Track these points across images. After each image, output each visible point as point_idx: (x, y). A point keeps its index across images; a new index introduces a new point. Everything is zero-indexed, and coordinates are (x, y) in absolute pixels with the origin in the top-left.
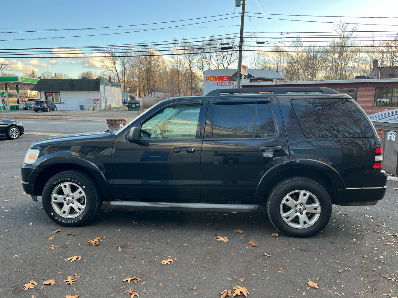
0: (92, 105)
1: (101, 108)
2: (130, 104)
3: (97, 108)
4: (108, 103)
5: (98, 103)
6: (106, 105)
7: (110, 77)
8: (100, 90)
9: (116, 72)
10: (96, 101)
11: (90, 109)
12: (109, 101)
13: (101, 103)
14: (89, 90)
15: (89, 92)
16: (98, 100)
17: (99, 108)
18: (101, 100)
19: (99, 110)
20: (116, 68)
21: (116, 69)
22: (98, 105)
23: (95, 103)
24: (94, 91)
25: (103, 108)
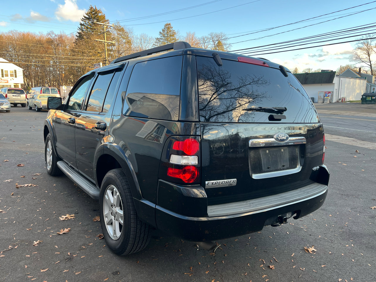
0: (322, 97)
1: (332, 100)
2: (365, 97)
3: (327, 100)
4: (342, 96)
5: (329, 96)
6: (338, 97)
7: (360, 69)
8: (333, 82)
9: (369, 64)
10: (327, 94)
11: (319, 102)
12: (345, 93)
13: (332, 96)
14: (321, 83)
15: (321, 85)
16: (329, 92)
17: (328, 100)
18: (333, 92)
19: (328, 102)
20: (369, 59)
21: (370, 61)
22: (329, 98)
23: (326, 96)
24: (326, 83)
25: (334, 101)
